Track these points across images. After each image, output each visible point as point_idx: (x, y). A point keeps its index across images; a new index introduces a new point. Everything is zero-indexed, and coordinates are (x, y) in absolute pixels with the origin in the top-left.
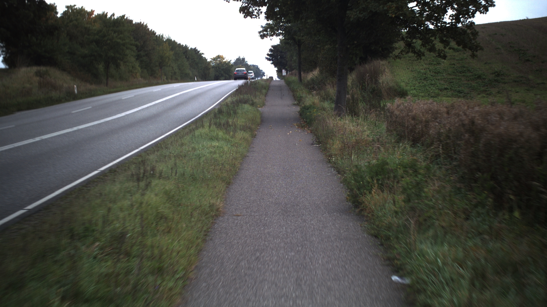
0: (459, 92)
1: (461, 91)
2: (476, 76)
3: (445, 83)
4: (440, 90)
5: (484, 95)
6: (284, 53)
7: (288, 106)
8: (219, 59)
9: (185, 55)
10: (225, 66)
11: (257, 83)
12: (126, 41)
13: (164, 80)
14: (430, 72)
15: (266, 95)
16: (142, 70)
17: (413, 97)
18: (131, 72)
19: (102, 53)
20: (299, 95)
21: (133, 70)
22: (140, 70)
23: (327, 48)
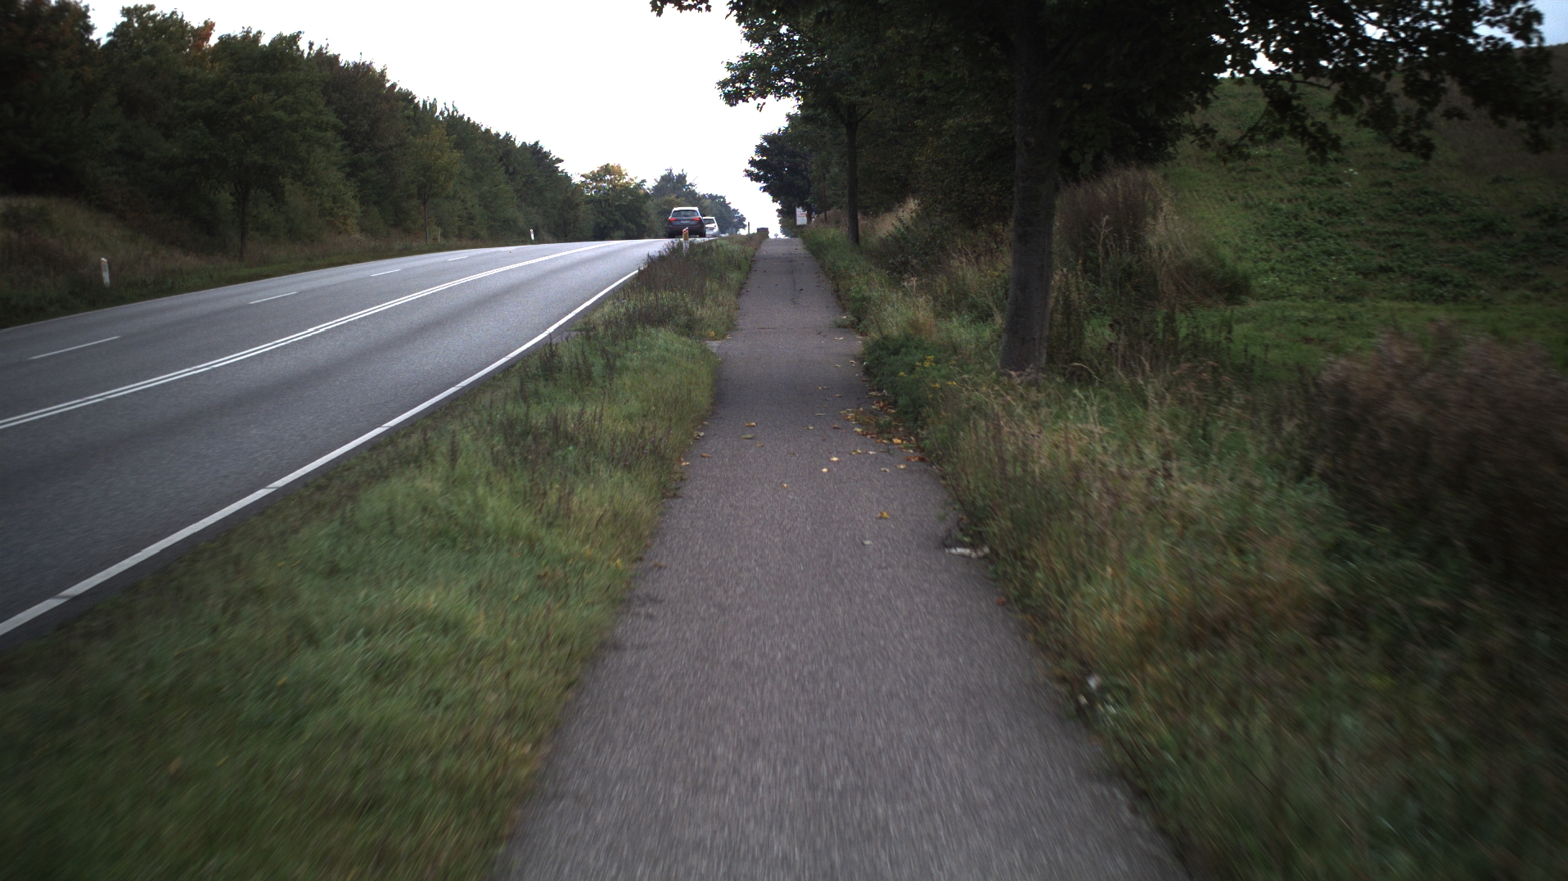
0: (1435, 279)
1: (1442, 279)
2: (1478, 225)
3: (1373, 247)
4: (1361, 273)
5: (1528, 293)
6: (800, 157)
7: (819, 333)
8: (608, 177)
9: (504, 164)
10: (626, 197)
11: (711, 248)
12: (302, 115)
13: (435, 239)
14: (1312, 209)
15: (741, 288)
16: (364, 208)
17: (1271, 298)
18: (330, 214)
19: (225, 154)
20: (857, 292)
21: (336, 209)
22: (357, 207)
23: (951, 127)
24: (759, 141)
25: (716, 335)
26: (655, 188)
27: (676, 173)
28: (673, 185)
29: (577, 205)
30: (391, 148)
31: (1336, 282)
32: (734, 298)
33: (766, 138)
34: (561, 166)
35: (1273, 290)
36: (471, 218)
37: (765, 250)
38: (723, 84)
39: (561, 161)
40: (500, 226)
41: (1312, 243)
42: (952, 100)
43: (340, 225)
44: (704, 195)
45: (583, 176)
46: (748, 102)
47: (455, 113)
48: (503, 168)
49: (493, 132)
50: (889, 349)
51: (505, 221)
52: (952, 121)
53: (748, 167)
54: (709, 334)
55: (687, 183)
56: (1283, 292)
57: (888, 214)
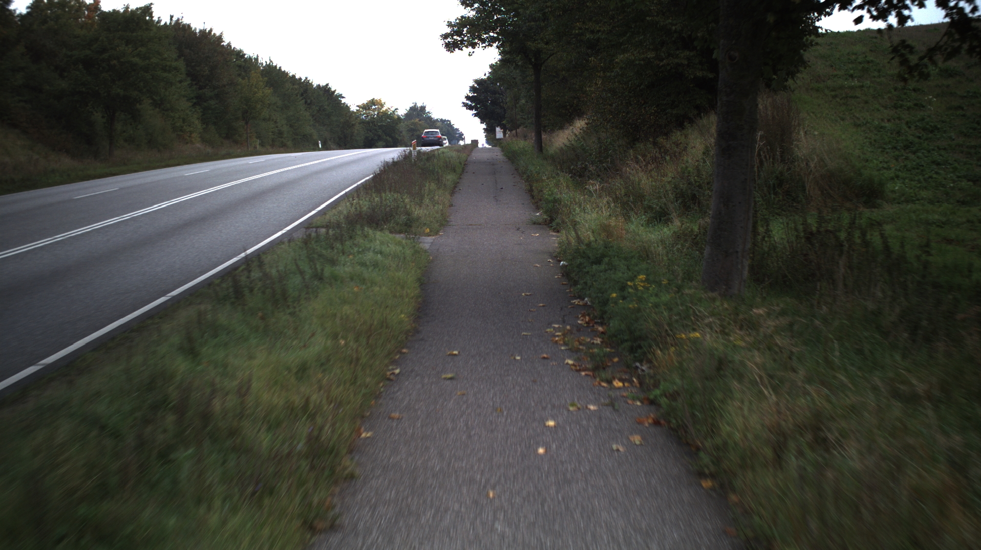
6: (499, 94)
7: (518, 229)
8: (373, 107)
9: (304, 98)
10: (386, 120)
11: (434, 155)
12: (152, 60)
13: (255, 147)
14: (909, 127)
15: (455, 187)
16: (204, 126)
17: (902, 201)
18: (181, 130)
19: (97, 88)
20: (549, 195)
21: (185, 127)
22: (199, 126)
23: (621, 61)
24: (472, 83)
25: (431, 231)
26: (406, 115)
27: (419, 105)
28: (417, 112)
29: (353, 125)
30: (224, 86)
31: (952, 188)
32: (448, 196)
33: (476, 81)
34: (343, 101)
35: (903, 195)
36: (281, 133)
37: (475, 156)
38: (445, 36)
39: (343, 97)
40: (300, 138)
41: (920, 154)
42: (621, 41)
43: (187, 138)
44: (437, 119)
45: (358, 106)
46: (462, 50)
47: (271, 63)
48: (304, 101)
49: (297, 77)
50: (589, 258)
51: (304, 135)
52: (622, 56)
53: (465, 101)
54: (424, 231)
55: (427, 112)
56: (912, 197)
57: (561, 131)
